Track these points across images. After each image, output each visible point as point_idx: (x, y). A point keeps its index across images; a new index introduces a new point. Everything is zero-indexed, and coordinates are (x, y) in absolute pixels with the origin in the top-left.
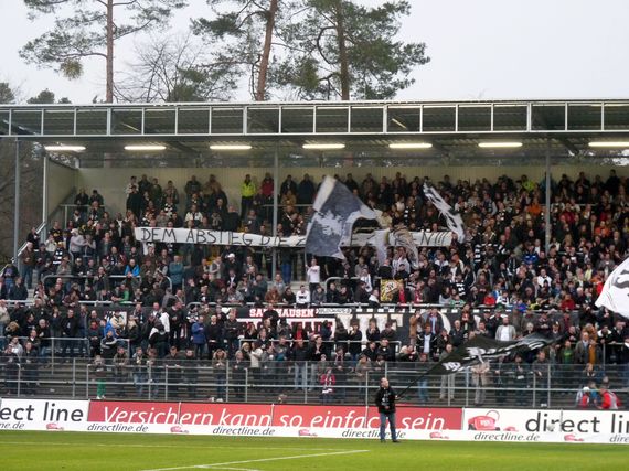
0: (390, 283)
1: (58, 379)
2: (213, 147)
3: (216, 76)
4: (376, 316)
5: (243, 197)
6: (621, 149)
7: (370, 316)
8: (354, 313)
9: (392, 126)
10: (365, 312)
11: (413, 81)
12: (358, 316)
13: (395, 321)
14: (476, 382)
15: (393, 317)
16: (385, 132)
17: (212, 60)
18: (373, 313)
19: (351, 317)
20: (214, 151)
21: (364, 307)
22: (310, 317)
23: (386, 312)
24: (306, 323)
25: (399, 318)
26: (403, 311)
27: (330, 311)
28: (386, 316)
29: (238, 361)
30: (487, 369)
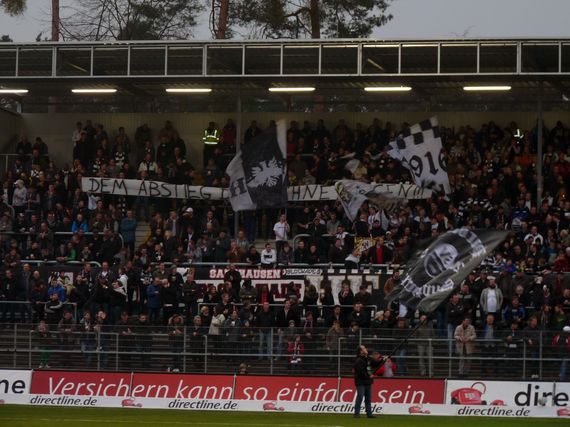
2: (169, 90)
3: (173, 11)
4: (349, 277)
7: (343, 278)
8: (325, 275)
9: (367, 67)
10: (337, 273)
11: (391, 17)
12: (330, 278)
13: (371, 283)
14: (460, 350)
15: (368, 279)
16: (359, 73)
18: (346, 275)
19: (322, 278)
20: (170, 93)
21: (336, 268)
22: (277, 279)
23: (360, 273)
24: (272, 285)
25: (375, 279)
26: (380, 272)
27: (298, 272)
28: (361, 277)
29: (196, 327)
30: (472, 337)
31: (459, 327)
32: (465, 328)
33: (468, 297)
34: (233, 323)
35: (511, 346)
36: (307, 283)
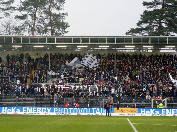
0: (81, 79)
1: (5, 102)
2: (34, 46)
3: (22, 29)
4: (80, 86)
5: (36, 58)
7: (79, 86)
8: (75, 86)
10: (78, 86)
11: (69, 31)
12: (76, 86)
13: (85, 88)
15: (84, 87)
17: (21, 25)
21: (77, 84)
25: (86, 87)
26: (87, 85)
27: (69, 85)
30: (112, 99)
31: (109, 97)
32: (111, 97)
33: (109, 90)
36: (71, 88)
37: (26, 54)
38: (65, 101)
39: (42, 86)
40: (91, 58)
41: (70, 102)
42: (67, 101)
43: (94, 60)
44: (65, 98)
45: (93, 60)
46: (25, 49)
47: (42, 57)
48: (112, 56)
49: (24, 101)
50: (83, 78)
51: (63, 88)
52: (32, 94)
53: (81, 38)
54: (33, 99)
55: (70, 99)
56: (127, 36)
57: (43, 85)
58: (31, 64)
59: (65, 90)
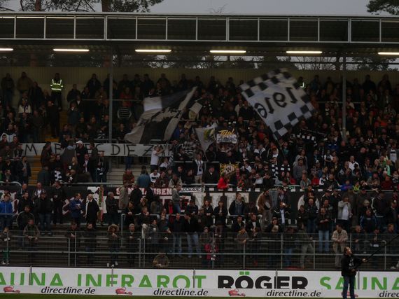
0: (226, 166)
2: (56, 50)
4: (226, 194)
6: (394, 57)
7: (221, 194)
8: (207, 192)
10: (216, 191)
12: (211, 194)
18: (224, 192)
19: (205, 195)
21: (215, 187)
22: (169, 195)
23: (234, 191)
24: (166, 200)
25: (246, 196)
26: (250, 190)
27: (187, 190)
28: (235, 194)
29: (132, 233)
30: (345, 239)
31: (335, 232)
34: (155, 229)
35: (375, 246)
36: (194, 198)
37: (20, 75)
38: (177, 246)
39: (90, 192)
40: (288, 89)
41: (195, 251)
42: (184, 246)
43: (294, 101)
44: (177, 236)
45: (288, 99)
46: (15, 61)
47: (80, 88)
48: (330, 86)
49: (33, 244)
50: (233, 163)
51: (164, 198)
52: (55, 222)
53: (228, 20)
54: (63, 237)
55: (193, 241)
56: (374, 14)
57: (94, 189)
58: (40, 112)
59: (171, 206)
